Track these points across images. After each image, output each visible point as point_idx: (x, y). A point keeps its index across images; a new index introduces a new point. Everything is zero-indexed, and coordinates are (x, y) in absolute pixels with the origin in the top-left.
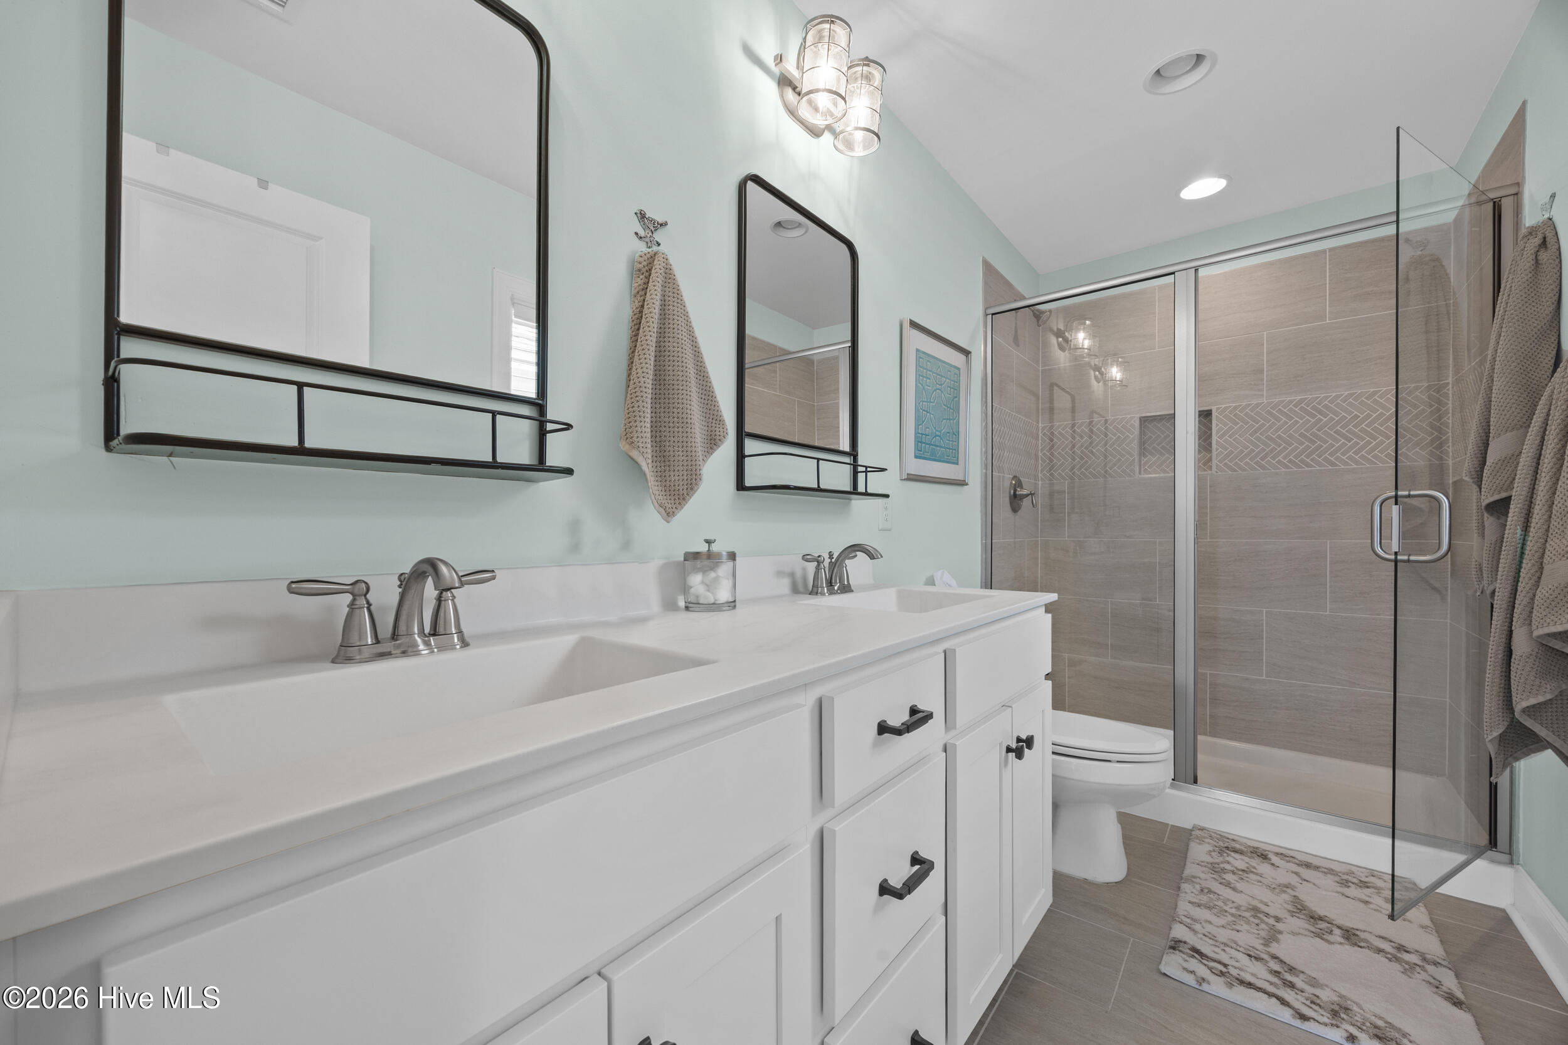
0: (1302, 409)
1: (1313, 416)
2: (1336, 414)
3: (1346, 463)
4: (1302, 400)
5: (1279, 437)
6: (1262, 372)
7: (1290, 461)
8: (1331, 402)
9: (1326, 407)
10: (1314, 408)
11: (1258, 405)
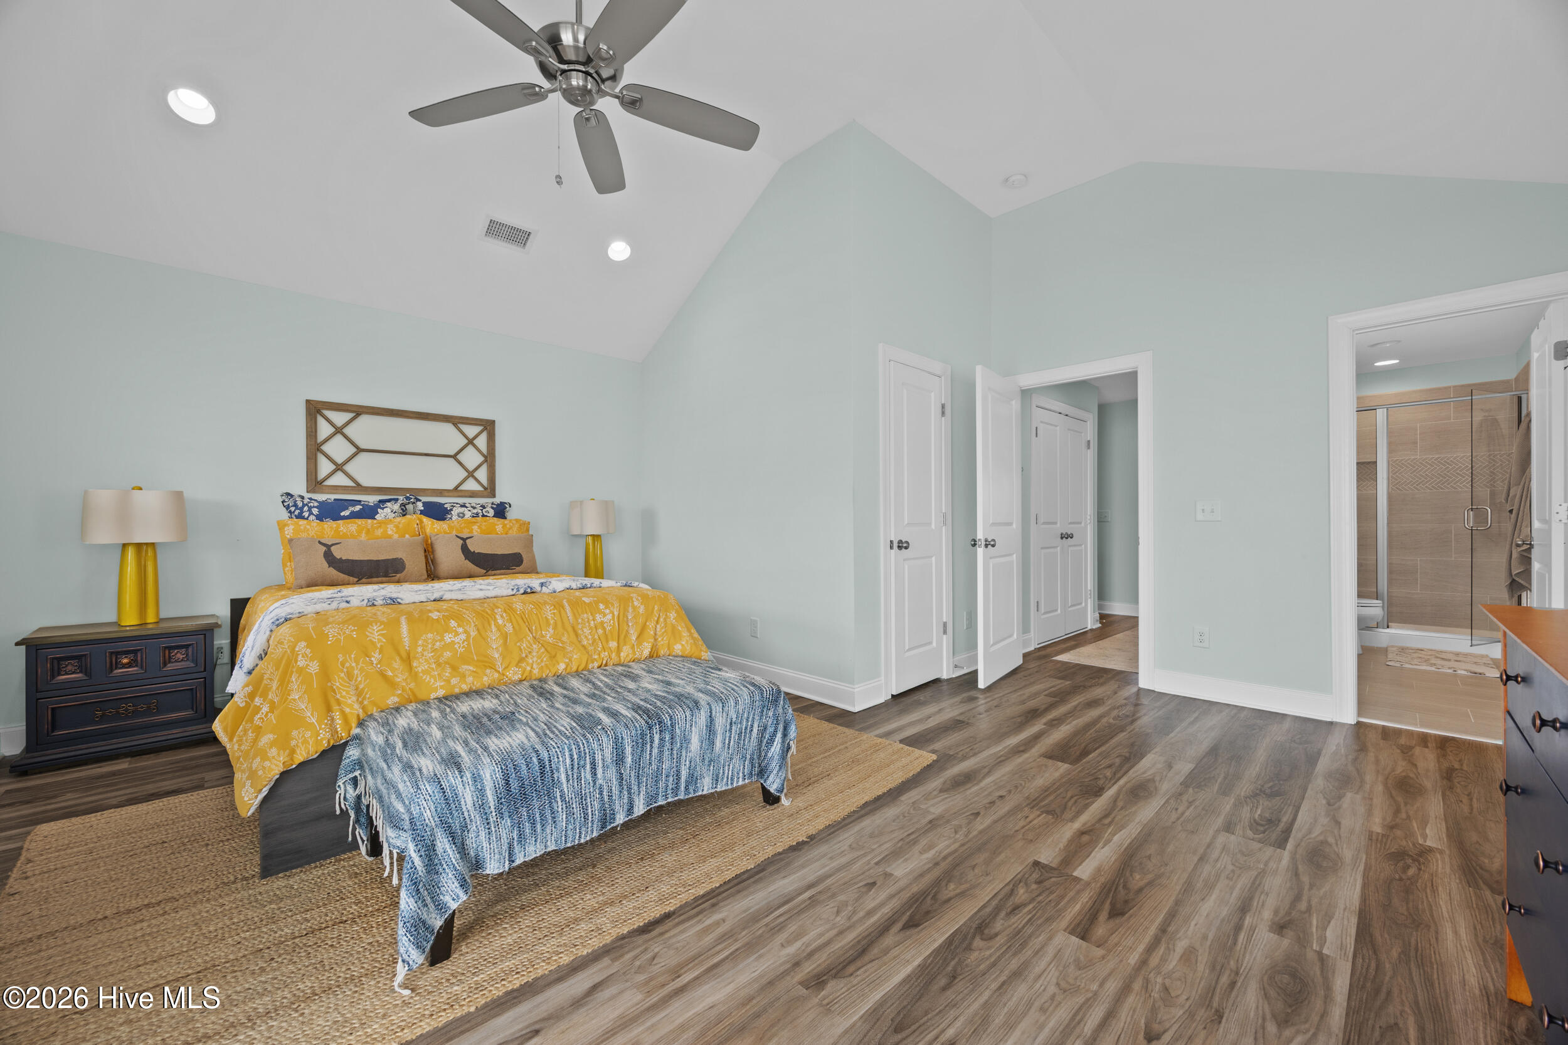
0: (1439, 462)
1: (1445, 465)
2: (1457, 465)
3: (1461, 488)
4: (1439, 458)
5: (1426, 475)
6: (1417, 443)
7: (1433, 487)
8: (1454, 459)
9: (1451, 461)
10: (1445, 462)
11: (1414, 459)
